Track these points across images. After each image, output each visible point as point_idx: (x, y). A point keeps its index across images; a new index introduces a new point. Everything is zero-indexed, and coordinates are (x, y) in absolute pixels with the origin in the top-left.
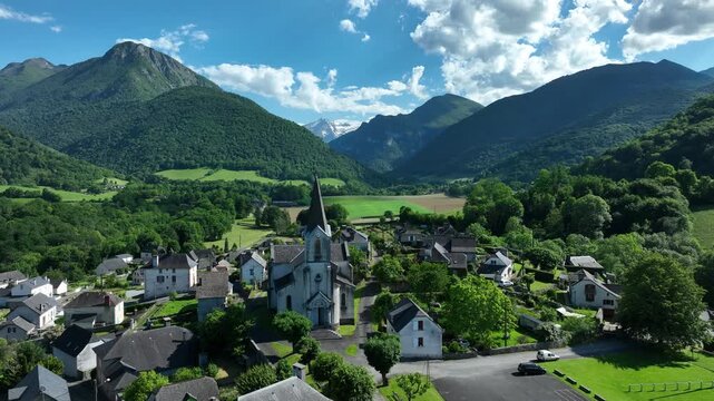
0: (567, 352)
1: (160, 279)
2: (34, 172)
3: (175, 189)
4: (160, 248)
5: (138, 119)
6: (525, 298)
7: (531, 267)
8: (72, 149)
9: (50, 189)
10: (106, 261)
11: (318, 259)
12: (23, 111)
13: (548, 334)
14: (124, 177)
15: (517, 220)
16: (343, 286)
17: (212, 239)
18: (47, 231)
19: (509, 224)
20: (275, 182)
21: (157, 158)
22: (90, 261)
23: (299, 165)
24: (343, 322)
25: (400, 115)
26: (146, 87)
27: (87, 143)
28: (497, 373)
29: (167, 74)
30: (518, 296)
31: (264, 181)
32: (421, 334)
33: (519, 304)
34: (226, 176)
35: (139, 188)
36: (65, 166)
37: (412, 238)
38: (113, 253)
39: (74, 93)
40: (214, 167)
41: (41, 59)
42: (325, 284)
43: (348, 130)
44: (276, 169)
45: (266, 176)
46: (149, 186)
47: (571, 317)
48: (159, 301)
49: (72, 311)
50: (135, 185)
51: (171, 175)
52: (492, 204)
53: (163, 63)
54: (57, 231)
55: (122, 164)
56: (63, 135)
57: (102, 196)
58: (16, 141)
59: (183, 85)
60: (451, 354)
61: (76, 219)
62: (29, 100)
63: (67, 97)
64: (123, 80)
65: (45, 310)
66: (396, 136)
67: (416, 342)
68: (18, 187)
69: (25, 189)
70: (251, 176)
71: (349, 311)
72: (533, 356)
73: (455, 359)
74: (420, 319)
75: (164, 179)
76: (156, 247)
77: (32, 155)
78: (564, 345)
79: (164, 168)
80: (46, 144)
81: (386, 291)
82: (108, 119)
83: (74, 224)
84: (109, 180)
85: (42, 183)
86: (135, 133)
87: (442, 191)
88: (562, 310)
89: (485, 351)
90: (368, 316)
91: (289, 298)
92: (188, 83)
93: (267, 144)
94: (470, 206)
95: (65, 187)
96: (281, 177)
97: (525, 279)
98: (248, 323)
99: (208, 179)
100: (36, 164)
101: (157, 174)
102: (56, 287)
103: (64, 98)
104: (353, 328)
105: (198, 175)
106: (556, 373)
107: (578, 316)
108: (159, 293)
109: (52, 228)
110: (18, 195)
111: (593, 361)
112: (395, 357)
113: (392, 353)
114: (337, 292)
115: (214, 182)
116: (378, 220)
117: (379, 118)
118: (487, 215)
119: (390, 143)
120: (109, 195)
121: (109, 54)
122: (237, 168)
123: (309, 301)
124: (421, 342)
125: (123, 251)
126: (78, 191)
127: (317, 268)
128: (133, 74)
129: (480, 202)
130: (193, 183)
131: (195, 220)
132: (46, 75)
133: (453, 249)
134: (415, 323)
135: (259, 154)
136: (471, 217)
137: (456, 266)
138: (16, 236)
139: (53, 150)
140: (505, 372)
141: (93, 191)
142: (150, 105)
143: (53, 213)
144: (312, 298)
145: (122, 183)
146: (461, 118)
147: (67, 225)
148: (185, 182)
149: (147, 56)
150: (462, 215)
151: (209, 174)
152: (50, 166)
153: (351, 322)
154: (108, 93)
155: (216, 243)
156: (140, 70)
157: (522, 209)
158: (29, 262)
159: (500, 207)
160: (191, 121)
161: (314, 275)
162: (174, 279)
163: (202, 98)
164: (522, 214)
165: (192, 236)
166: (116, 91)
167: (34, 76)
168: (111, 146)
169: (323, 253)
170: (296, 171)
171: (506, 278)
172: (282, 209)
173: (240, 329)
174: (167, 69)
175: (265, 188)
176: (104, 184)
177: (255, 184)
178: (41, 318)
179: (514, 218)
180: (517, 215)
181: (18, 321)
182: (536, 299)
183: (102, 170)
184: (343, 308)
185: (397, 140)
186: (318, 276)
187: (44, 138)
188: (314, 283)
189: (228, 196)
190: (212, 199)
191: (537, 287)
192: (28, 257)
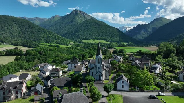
0: (170, 94)
1: (71, 66)
2: (55, 41)
3: (85, 45)
4: (77, 59)
5: (77, 28)
6: (162, 77)
7: (169, 68)
8: (63, 36)
9: (58, 45)
10: (65, 61)
11: (99, 63)
12: (54, 27)
13: (164, 88)
14: (74, 42)
15: (173, 54)
16: (106, 70)
17: (91, 57)
18: (55, 54)
19: (171, 55)
20: (109, 43)
21: (81, 37)
22: (62, 61)
23: (116, 38)
24: (105, 80)
25: (145, 24)
26: (80, 20)
27: (67, 34)
28: (142, 97)
29: (84, 17)
30: (160, 77)
31: (107, 43)
32: (123, 84)
33: (160, 79)
34: (97, 41)
35: (77, 45)
36: (61, 39)
37: (132, 59)
38: (67, 59)
39: (64, 23)
40: (94, 39)
41: (58, 15)
42: (100, 70)
43: (130, 29)
44: (110, 39)
45: (107, 41)
46: (79, 44)
47: (175, 84)
48: (70, 71)
49: (51, 72)
50: (76, 44)
51: (84, 41)
52: (165, 49)
53: (83, 14)
54: (57, 54)
55: (74, 39)
56: (61, 32)
57: (68, 46)
58: (52, 34)
59: (88, 19)
60: (131, 91)
61: (61, 52)
62: (55, 25)
63: (63, 24)
64: (74, 19)
65: (47, 72)
66: (144, 30)
67: (122, 86)
68: (52, 44)
69: (53, 45)
70: (103, 41)
71: (107, 77)
72: (157, 93)
73: (133, 92)
74: (123, 80)
75: (83, 42)
76: (76, 59)
77: (55, 37)
78: (170, 92)
79: (83, 39)
80: (58, 34)
81: (120, 72)
82: (71, 28)
83: (61, 53)
84: (71, 42)
85: (57, 43)
86: (76, 31)
87: (156, 45)
88: (173, 82)
89: (142, 91)
90: (113, 79)
91: (92, 73)
92: (89, 19)
93: (107, 33)
94: (159, 50)
95: (62, 44)
96: (111, 42)
97: (163, 72)
98: (81, 78)
99: (93, 42)
100: (56, 39)
101: (82, 41)
102: (53, 66)
103: (62, 24)
104: (108, 81)
105: (91, 41)
106: (161, 99)
107: (178, 84)
108: (71, 69)
109: (56, 54)
110: (52, 46)
111: (178, 97)
112: (110, 90)
113: (109, 88)
114: (104, 72)
115: (94, 43)
116: (132, 53)
117: (139, 25)
118: (164, 53)
119: (142, 32)
120: (70, 46)
121: (71, 13)
122: (100, 40)
123: (96, 74)
124: (123, 86)
125: (69, 59)
126: (64, 45)
127: (98, 65)
128: (77, 17)
129: (162, 49)
130: (89, 43)
131: (87, 52)
132: (59, 19)
133: (143, 62)
134: (121, 81)
135: (105, 36)
136: (159, 53)
137: (141, 67)
138: (49, 55)
139: (59, 36)
140: (145, 97)
141: (67, 45)
142: (80, 25)
143: (57, 50)
144: (97, 73)
145: (73, 43)
146: (164, 24)
147: (59, 53)
148: (87, 43)
149: (80, 13)
150: (156, 52)
151: (93, 41)
152: (59, 39)
153: (108, 80)
154: (71, 22)
155: (91, 58)
156: (78, 16)
157: (175, 51)
158: (50, 61)
159: (168, 50)
160: (89, 28)
161: (98, 67)
162: (74, 66)
163: (92, 22)
164: (175, 53)
165: (85, 56)
166: (73, 21)
167: (56, 19)
168: (72, 35)
169: (100, 62)
170: (115, 40)
171: (158, 71)
172: (108, 50)
173: (79, 79)
174: (84, 15)
175: (106, 44)
176: (69, 43)
177: (104, 43)
178: (46, 73)
179: (172, 54)
180: (174, 53)
181: (42, 73)
182: (166, 78)
183: (69, 40)
184: (106, 76)
185: (144, 31)
186: (99, 67)
187: (57, 33)
188: (97, 69)
189: (96, 46)
190: (92, 47)
191: (168, 74)
192: (50, 60)
